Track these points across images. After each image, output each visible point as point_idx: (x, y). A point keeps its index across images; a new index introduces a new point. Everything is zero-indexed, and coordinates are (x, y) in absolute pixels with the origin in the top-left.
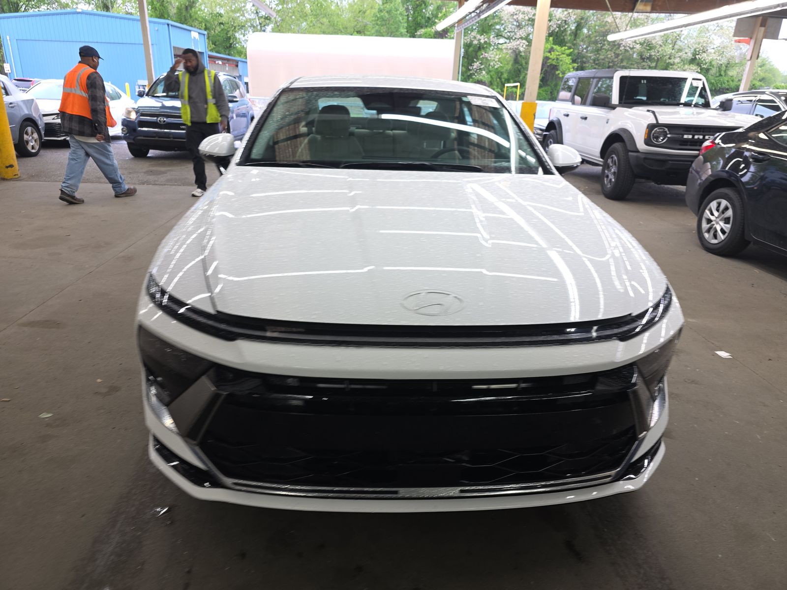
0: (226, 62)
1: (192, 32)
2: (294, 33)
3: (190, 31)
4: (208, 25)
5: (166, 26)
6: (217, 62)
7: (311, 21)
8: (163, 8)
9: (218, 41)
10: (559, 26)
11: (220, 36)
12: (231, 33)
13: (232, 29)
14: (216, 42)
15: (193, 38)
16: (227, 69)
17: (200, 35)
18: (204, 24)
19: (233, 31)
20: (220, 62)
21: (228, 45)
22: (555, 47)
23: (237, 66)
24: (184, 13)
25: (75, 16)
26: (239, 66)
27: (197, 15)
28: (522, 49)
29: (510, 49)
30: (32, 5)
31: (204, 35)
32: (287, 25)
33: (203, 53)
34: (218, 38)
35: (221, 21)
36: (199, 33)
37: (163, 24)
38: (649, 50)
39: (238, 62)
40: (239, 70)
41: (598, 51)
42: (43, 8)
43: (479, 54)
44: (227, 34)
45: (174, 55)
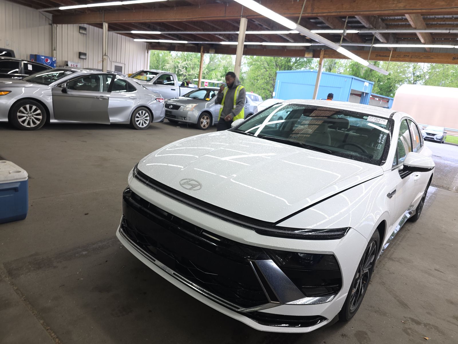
0: (381, 99)
1: (365, 83)
2: (435, 86)
3: (364, 82)
4: (380, 79)
5: (351, 79)
6: (375, 99)
7: (451, 79)
8: (358, 70)
9: (384, 88)
11: (385, 86)
12: (392, 84)
13: (394, 82)
14: (382, 88)
15: (365, 85)
16: (381, 103)
17: (370, 84)
18: (378, 79)
19: (394, 83)
20: (377, 99)
21: (389, 90)
23: (388, 102)
24: (369, 73)
25: (309, 73)
26: (389, 102)
27: (375, 74)
30: (298, 68)
31: (372, 84)
32: (431, 81)
33: (368, 93)
34: (384, 86)
35: (388, 78)
36: (369, 83)
37: (350, 78)
39: (389, 100)
40: (388, 104)
42: (303, 69)
44: (390, 84)
45: (351, 94)
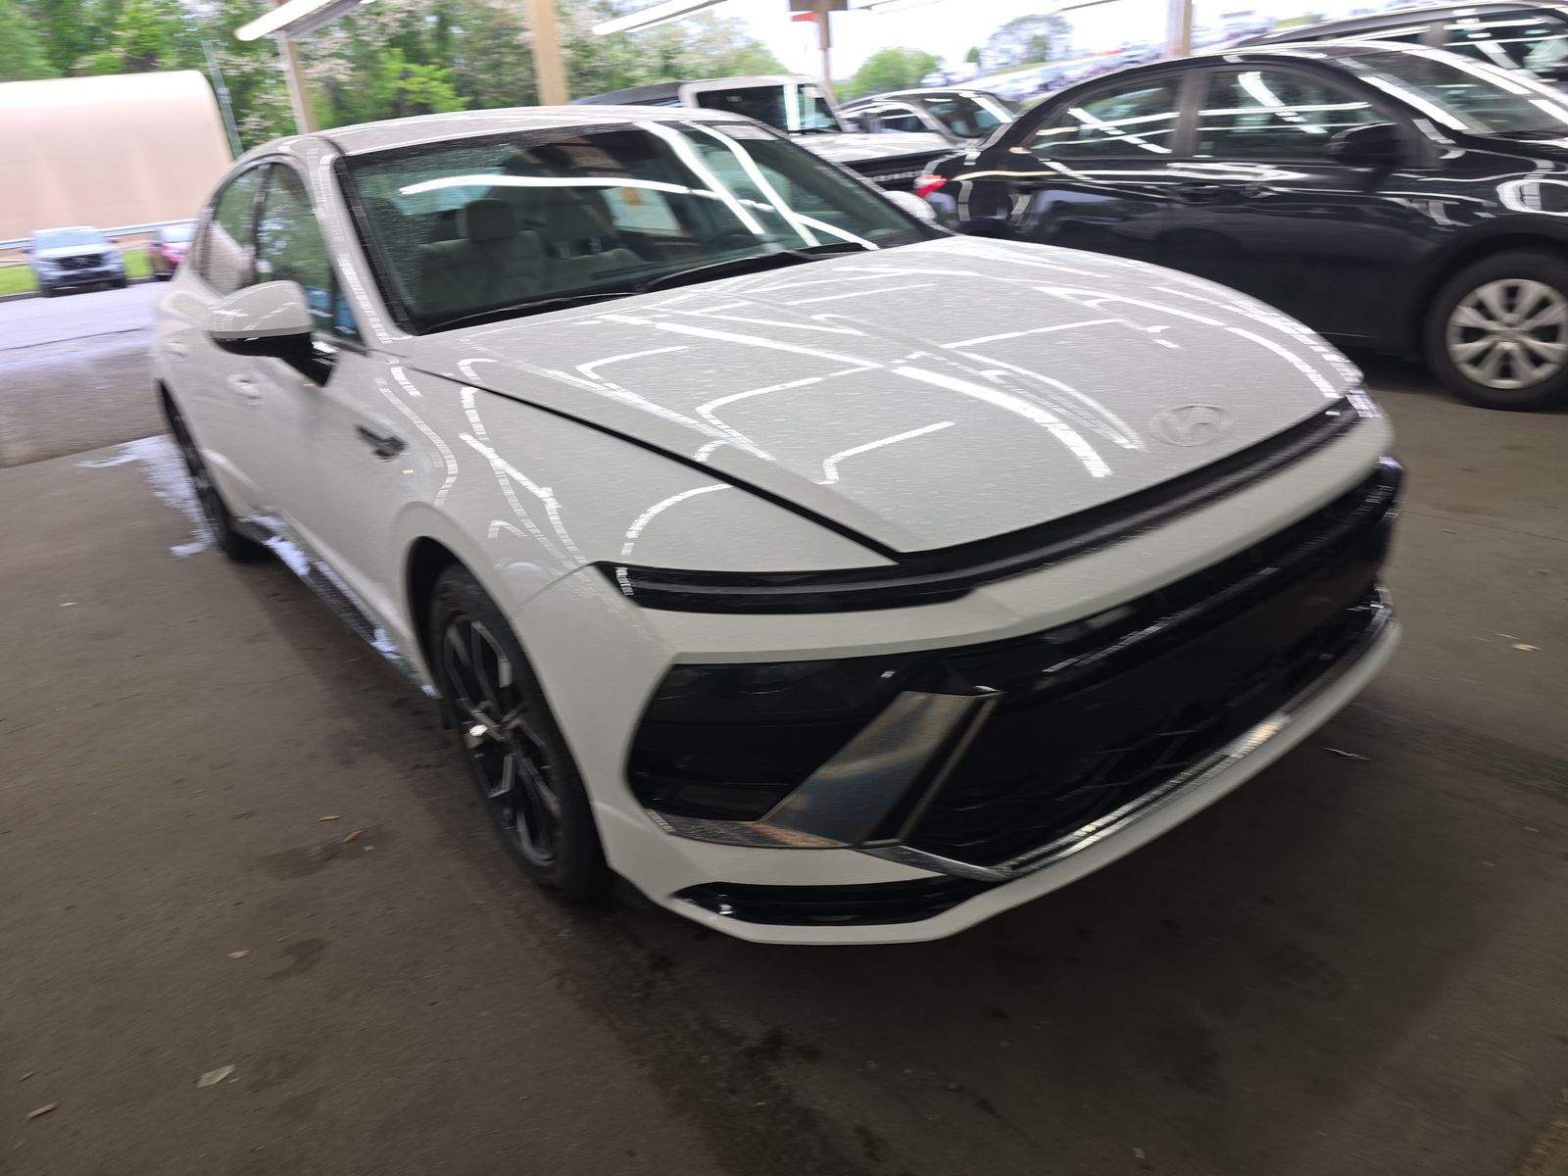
10: (404, 24)
22: (414, 67)
28: (342, 78)
29: (319, 80)
38: (587, 57)
41: (496, 66)
43: (249, 96)
